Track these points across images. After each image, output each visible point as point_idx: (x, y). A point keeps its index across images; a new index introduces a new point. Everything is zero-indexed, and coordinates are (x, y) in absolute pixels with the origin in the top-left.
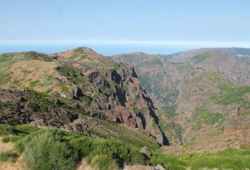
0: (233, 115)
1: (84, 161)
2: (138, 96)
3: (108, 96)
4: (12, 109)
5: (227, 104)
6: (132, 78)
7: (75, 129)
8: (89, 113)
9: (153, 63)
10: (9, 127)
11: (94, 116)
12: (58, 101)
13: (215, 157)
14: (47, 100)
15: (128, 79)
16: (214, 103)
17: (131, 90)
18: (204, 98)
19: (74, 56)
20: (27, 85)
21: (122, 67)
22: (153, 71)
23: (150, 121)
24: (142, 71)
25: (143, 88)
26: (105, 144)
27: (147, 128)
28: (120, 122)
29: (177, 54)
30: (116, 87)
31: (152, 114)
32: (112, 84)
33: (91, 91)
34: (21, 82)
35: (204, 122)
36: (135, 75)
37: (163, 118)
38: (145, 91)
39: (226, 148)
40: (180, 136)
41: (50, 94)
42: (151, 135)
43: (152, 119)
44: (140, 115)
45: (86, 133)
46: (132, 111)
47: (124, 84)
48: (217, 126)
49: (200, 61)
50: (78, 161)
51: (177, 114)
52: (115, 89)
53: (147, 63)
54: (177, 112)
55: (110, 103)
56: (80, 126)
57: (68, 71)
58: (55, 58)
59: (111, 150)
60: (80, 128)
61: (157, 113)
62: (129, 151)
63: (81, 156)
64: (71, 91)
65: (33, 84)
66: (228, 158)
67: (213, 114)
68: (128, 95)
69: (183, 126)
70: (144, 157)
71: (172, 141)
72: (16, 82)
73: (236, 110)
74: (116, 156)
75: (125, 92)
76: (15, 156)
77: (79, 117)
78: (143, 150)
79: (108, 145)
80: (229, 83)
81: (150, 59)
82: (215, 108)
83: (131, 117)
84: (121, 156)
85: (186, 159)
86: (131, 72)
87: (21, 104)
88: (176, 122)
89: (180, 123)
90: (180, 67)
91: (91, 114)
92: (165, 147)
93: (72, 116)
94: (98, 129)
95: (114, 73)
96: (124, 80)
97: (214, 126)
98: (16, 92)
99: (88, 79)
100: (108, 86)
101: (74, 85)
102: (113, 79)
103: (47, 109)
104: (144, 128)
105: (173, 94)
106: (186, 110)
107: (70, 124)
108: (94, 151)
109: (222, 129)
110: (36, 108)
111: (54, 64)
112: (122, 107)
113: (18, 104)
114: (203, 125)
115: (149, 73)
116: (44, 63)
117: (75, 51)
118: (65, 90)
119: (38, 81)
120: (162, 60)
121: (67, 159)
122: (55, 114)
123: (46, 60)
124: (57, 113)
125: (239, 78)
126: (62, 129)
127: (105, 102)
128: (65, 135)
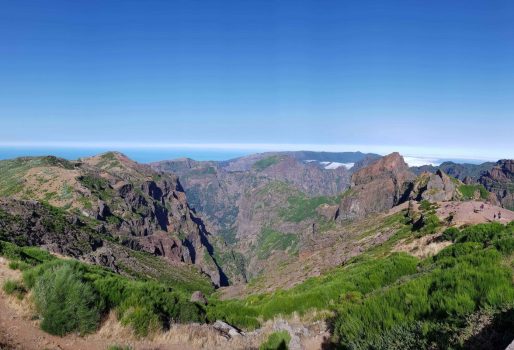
0: (308, 233)
1: (112, 314)
2: (185, 217)
3: (144, 216)
4: (22, 225)
5: (299, 220)
6: (176, 192)
7: (98, 261)
8: (117, 239)
9: (204, 172)
10: (17, 248)
11: (124, 244)
12: (78, 220)
13: (293, 296)
14: (64, 218)
15: (171, 193)
16: (284, 221)
17: (175, 207)
18: (272, 215)
19: (101, 164)
20: (42, 197)
21: (163, 178)
22: (204, 183)
23: (201, 251)
24: (190, 183)
25: (191, 205)
26: (143, 290)
27: (197, 261)
28: (160, 254)
29: (235, 161)
30: (155, 204)
31: (204, 241)
32: (149, 201)
33: (121, 210)
34: (36, 192)
35: (273, 248)
36: (180, 188)
37: (219, 246)
38: (193, 210)
39: (303, 279)
40: (243, 271)
41: (68, 210)
42: (203, 272)
43: (204, 248)
44: (188, 243)
45: (112, 268)
46: (176, 238)
47: (166, 201)
48: (290, 251)
49: (263, 168)
50: (105, 313)
51: (238, 240)
52: (153, 207)
53: (196, 173)
54: (237, 237)
55: (146, 226)
56: (106, 257)
57: (92, 182)
58: (78, 165)
59: (152, 298)
60: (104, 260)
61: (210, 239)
62: (176, 301)
63: (109, 306)
64: (95, 208)
65: (49, 196)
66: (308, 292)
67: (284, 235)
68: (171, 215)
69: (247, 256)
70: (198, 310)
71: (232, 279)
72: (28, 192)
73: (311, 227)
74: (158, 308)
75: (166, 211)
76: (23, 291)
77: (105, 244)
78: (194, 297)
79: (147, 291)
80: (301, 194)
81: (200, 167)
82: (284, 227)
83: (175, 245)
84: (165, 309)
85: (256, 303)
86: (175, 184)
87: (33, 220)
88: (237, 251)
89: (243, 252)
90: (240, 177)
91: (121, 241)
92: (223, 289)
93: (95, 242)
94: (129, 263)
95: (152, 186)
96: (166, 195)
97: (286, 251)
98: (28, 204)
99: (118, 194)
100: (145, 203)
101: (99, 201)
102: (150, 194)
103: (63, 230)
104: (193, 262)
105: (231, 213)
106: (248, 232)
107: (92, 253)
108: (128, 300)
109: (297, 254)
110: (50, 228)
111: (75, 173)
112: (162, 233)
113: (29, 220)
114: (273, 252)
115: (199, 185)
116: (63, 170)
117: (103, 157)
118: (88, 207)
119: (55, 193)
120: (216, 168)
121: (90, 308)
122: (72, 237)
123: (66, 168)
124: (75, 237)
125: (311, 187)
126: (81, 260)
127: (140, 225)
128: (88, 272)
